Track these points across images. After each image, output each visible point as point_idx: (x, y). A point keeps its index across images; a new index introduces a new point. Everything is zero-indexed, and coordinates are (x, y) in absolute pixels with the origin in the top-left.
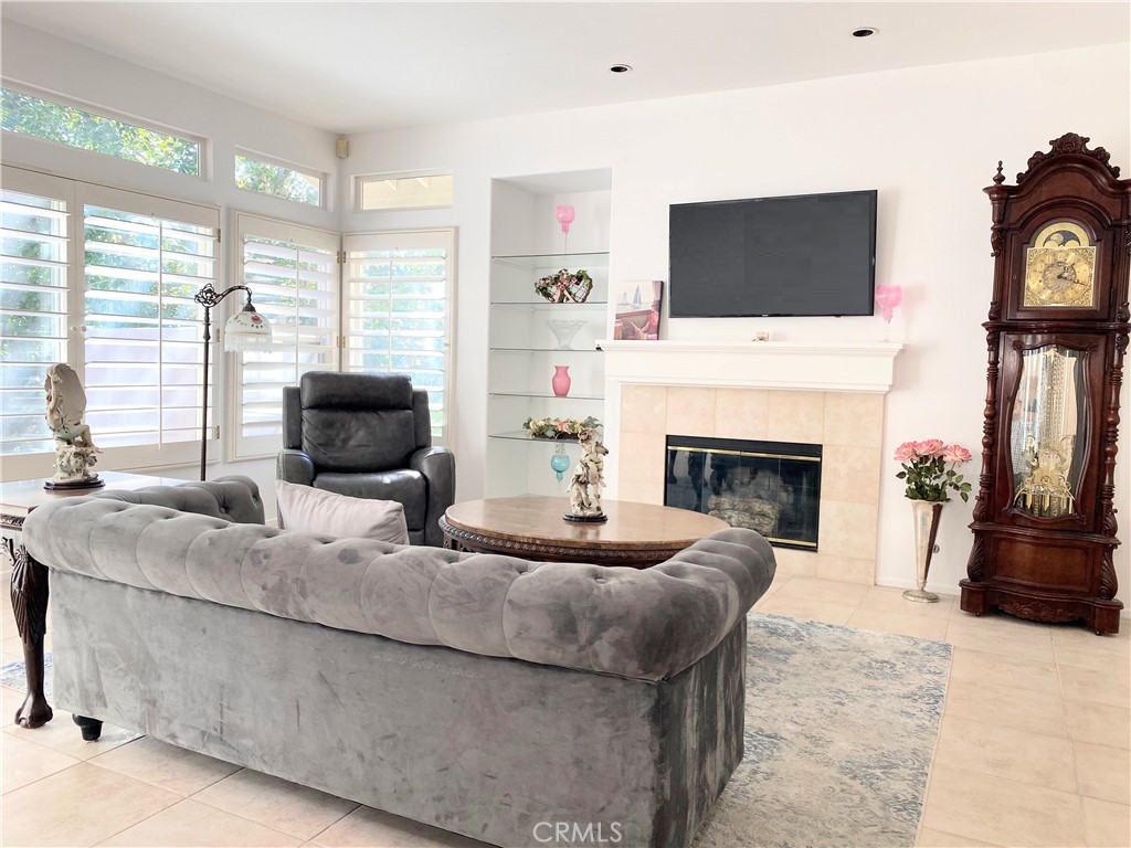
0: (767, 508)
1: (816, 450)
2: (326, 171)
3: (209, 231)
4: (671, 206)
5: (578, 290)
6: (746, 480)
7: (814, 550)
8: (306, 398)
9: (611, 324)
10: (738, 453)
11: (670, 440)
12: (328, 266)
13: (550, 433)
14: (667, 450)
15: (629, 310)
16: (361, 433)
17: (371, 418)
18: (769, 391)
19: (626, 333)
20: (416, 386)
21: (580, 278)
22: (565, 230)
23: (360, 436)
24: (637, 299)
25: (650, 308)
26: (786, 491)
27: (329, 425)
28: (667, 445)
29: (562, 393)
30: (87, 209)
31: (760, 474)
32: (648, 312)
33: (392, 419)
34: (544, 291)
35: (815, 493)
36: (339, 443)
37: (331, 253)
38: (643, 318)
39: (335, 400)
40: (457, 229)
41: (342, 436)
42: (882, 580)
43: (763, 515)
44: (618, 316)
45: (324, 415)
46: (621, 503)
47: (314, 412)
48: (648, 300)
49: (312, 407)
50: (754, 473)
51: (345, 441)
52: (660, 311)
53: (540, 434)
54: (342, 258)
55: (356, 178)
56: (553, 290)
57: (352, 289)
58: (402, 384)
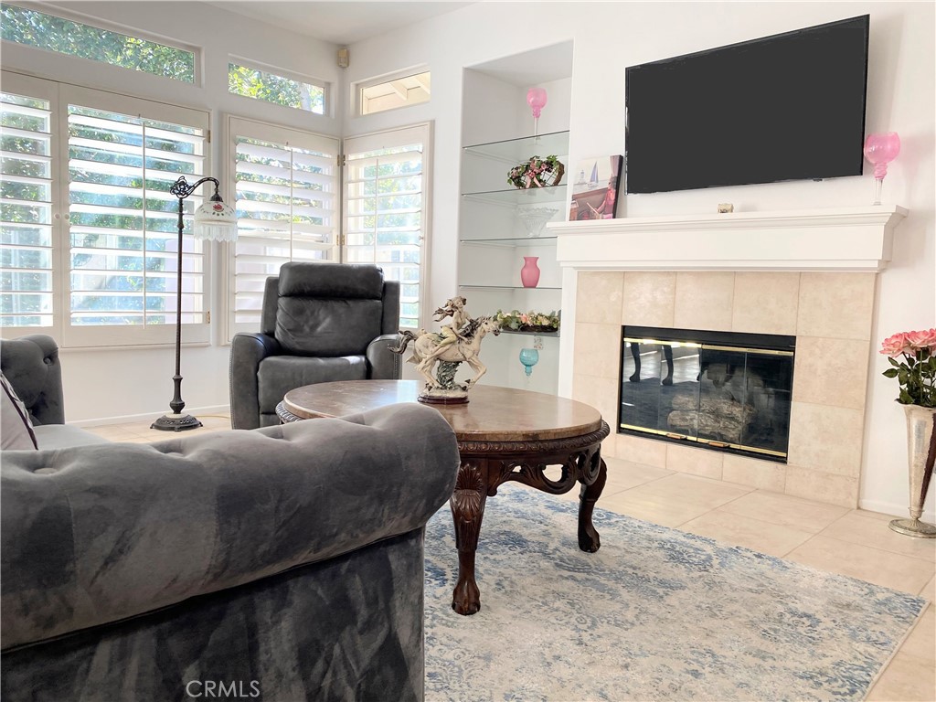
0: (737, 411)
1: (788, 342)
2: (327, 80)
3: (198, 132)
4: (628, 70)
5: (549, 177)
6: (721, 378)
7: (783, 460)
8: (282, 288)
9: (568, 205)
11: (626, 331)
12: (329, 169)
13: (514, 326)
14: (623, 343)
15: (586, 189)
16: (328, 320)
17: (340, 307)
18: (734, 274)
19: (581, 213)
20: (388, 277)
21: (550, 164)
22: (537, 115)
23: (326, 323)
24: (594, 177)
25: (606, 185)
26: (766, 393)
27: (300, 312)
28: (623, 336)
29: (531, 284)
30: (71, 108)
31: (737, 373)
32: (605, 191)
33: (360, 307)
34: (517, 180)
35: (786, 397)
36: (307, 329)
37: (331, 157)
38: (600, 197)
39: (307, 289)
40: (433, 123)
41: (311, 323)
42: (868, 503)
43: (732, 418)
44: (575, 197)
45: (298, 303)
47: (288, 299)
49: (289, 295)
50: (732, 371)
51: (314, 328)
52: (617, 188)
53: (506, 326)
54: (342, 161)
55: (357, 85)
56: (526, 180)
57: (351, 189)
58: (372, 274)
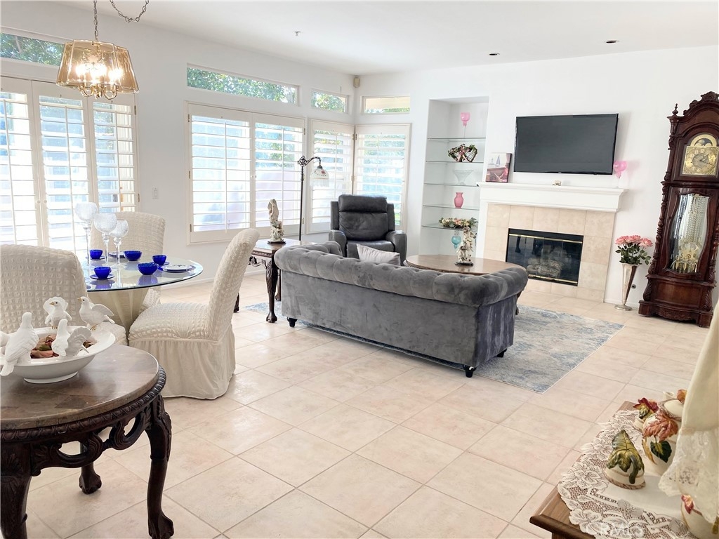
0: (557, 265)
1: (580, 238)
2: (348, 94)
3: (300, 130)
4: (518, 118)
5: (470, 155)
6: (549, 251)
7: (576, 285)
8: (341, 207)
9: (485, 174)
10: (543, 238)
11: (511, 231)
12: (349, 142)
13: (452, 226)
14: (509, 236)
15: (494, 167)
16: (365, 223)
17: (368, 216)
18: (560, 209)
19: (492, 179)
20: (389, 202)
21: (471, 149)
22: (465, 125)
23: (364, 225)
24: (498, 162)
25: (504, 166)
26: (568, 257)
27: (350, 219)
28: (509, 233)
29: (459, 206)
30: (257, 124)
31: (556, 249)
32: (503, 168)
33: (378, 216)
34: (452, 155)
35: (579, 258)
36: (355, 227)
37: (350, 135)
38: (501, 171)
39: (353, 208)
40: (411, 124)
41: (356, 224)
42: (607, 300)
43: (554, 268)
44: (488, 170)
45: (349, 214)
46: (484, 259)
47: (345, 213)
48: (504, 162)
49: (345, 210)
50: (553, 248)
51: (358, 227)
52: (509, 168)
53: (447, 226)
54: (355, 137)
55: (363, 97)
56: (458, 155)
57: (359, 153)
58: (382, 200)
